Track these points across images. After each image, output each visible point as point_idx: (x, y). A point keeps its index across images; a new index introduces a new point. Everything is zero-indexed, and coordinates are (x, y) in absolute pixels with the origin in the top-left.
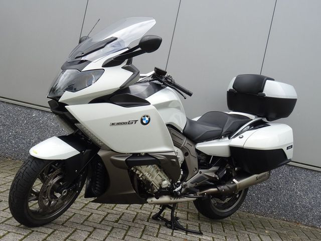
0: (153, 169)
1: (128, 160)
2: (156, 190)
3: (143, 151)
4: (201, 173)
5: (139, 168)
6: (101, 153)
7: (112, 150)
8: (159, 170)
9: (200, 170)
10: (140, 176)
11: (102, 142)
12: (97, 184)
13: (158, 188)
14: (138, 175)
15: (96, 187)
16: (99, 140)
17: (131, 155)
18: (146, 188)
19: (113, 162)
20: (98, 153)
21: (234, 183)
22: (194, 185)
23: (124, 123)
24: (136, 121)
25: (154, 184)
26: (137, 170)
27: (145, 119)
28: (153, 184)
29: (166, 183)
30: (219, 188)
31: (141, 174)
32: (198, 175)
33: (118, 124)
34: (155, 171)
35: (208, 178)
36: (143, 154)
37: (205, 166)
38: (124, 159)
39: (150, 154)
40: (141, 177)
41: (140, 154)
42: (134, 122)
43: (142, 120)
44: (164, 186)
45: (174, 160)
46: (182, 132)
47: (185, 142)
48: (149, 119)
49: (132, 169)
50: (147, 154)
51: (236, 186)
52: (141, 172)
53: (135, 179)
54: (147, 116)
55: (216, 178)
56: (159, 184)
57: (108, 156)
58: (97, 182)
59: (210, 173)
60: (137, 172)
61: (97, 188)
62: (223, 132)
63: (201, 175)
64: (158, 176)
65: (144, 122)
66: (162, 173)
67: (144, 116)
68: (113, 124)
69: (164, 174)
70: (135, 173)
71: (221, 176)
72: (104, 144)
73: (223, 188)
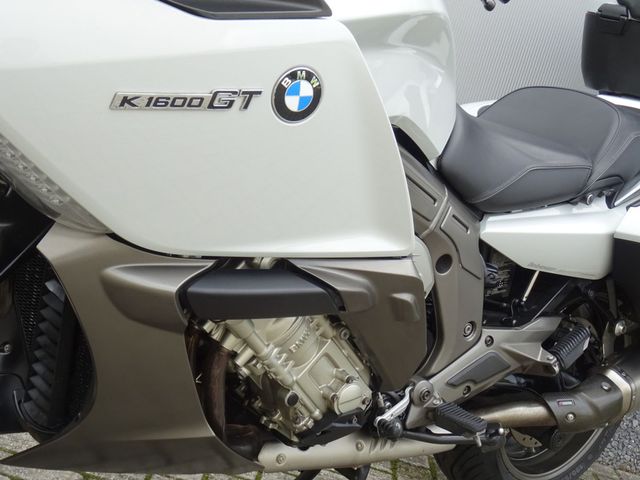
0: (303, 330)
1: (192, 289)
2: (306, 423)
3: (266, 249)
4: (490, 341)
5: (244, 326)
6: (53, 246)
7: (114, 236)
8: (331, 332)
9: (487, 332)
10: (240, 361)
11: (61, 192)
12: (35, 373)
13: (317, 413)
14: (234, 355)
15: (33, 387)
16: (49, 181)
17: (210, 264)
18: (258, 404)
19: (118, 294)
20: (40, 247)
21: (613, 387)
22: (458, 393)
23: (188, 103)
24: (251, 94)
25: (301, 395)
26: (227, 332)
27: (296, 91)
28: (294, 399)
29: (353, 394)
30: (552, 404)
31: (249, 353)
32: (478, 351)
33: (155, 102)
34: (311, 340)
35: (514, 365)
36: (266, 263)
37: (502, 310)
38: (170, 286)
39: (300, 265)
40: (246, 365)
41: (249, 260)
42: (239, 101)
43: (280, 93)
44: (341, 408)
45: (406, 297)
46: (433, 162)
47: (445, 209)
48: (318, 92)
49: (208, 327)
50: (284, 266)
51: (620, 401)
52: (247, 343)
53: (218, 372)
54: (309, 77)
55: (548, 367)
56: (325, 398)
57: (92, 264)
58: (38, 367)
59: (523, 342)
60: (230, 344)
61: (33, 393)
62: (596, 176)
63: (491, 350)
64: (324, 362)
65: (292, 103)
66: (341, 348)
67: (293, 76)
68: (126, 101)
69: (348, 350)
70: (218, 345)
71: (570, 360)
72: (73, 202)
73: (569, 407)
